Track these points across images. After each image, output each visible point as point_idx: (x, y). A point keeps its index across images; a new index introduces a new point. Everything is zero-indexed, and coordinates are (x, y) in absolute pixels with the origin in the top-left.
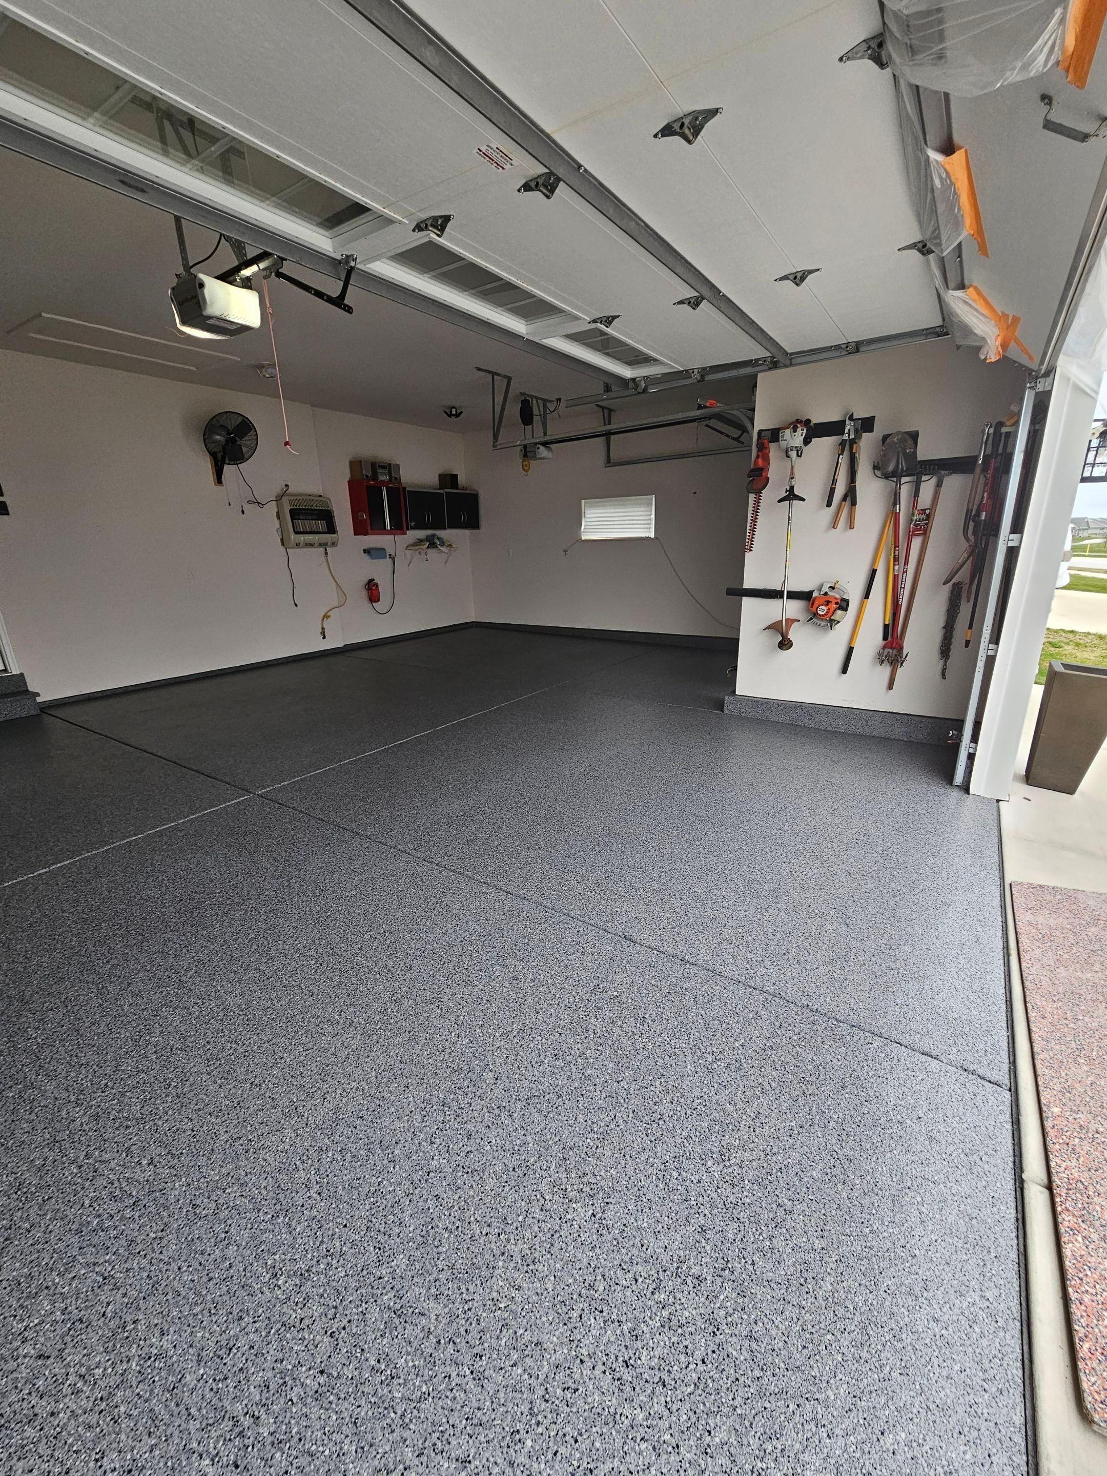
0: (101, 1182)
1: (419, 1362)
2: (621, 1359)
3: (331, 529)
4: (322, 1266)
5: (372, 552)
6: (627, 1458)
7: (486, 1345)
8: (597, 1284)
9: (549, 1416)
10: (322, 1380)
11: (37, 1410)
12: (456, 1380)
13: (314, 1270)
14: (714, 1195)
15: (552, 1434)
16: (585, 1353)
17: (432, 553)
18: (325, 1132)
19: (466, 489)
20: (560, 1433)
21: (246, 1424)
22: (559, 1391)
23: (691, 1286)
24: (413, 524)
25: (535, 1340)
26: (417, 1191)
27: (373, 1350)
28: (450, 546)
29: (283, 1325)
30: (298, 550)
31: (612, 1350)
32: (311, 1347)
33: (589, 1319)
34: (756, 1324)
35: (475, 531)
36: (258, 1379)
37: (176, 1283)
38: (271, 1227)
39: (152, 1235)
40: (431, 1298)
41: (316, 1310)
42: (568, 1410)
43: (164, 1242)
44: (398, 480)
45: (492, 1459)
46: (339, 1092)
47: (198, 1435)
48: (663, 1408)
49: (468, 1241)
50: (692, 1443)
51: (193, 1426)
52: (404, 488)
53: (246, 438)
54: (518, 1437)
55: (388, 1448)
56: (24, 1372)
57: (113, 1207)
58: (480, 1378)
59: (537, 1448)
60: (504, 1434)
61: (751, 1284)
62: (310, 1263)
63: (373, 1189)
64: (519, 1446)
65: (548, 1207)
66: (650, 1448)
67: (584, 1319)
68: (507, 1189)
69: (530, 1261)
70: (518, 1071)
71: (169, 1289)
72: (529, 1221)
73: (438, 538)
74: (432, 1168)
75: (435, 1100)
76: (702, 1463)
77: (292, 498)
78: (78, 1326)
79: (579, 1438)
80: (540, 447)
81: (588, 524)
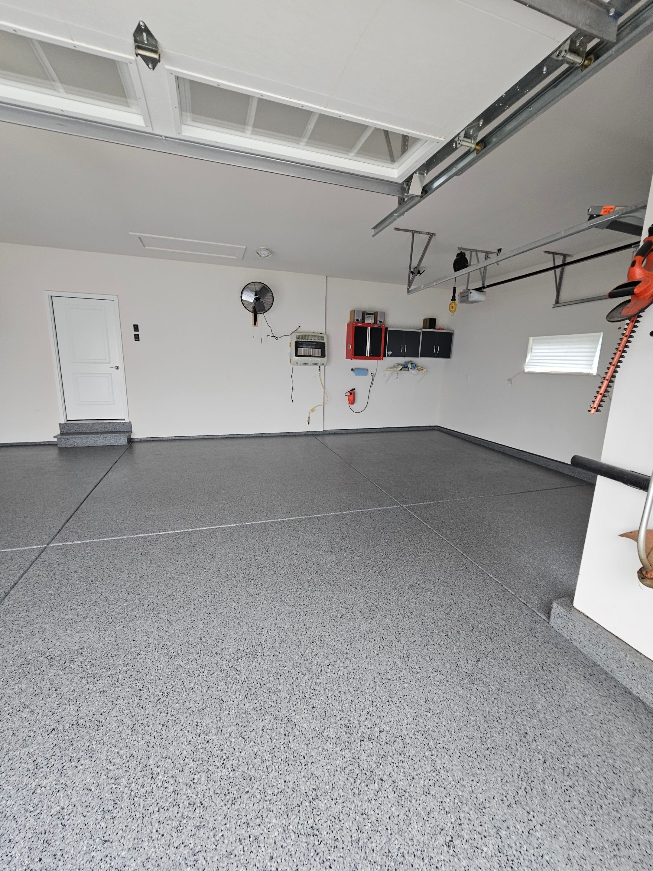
3: (323, 355)
19: (443, 329)
24: (390, 353)
28: (421, 369)
30: (299, 367)
35: (445, 359)
44: (382, 322)
52: (387, 328)
53: (266, 297)
73: (412, 363)
77: (300, 334)
80: (473, 292)
81: (532, 358)
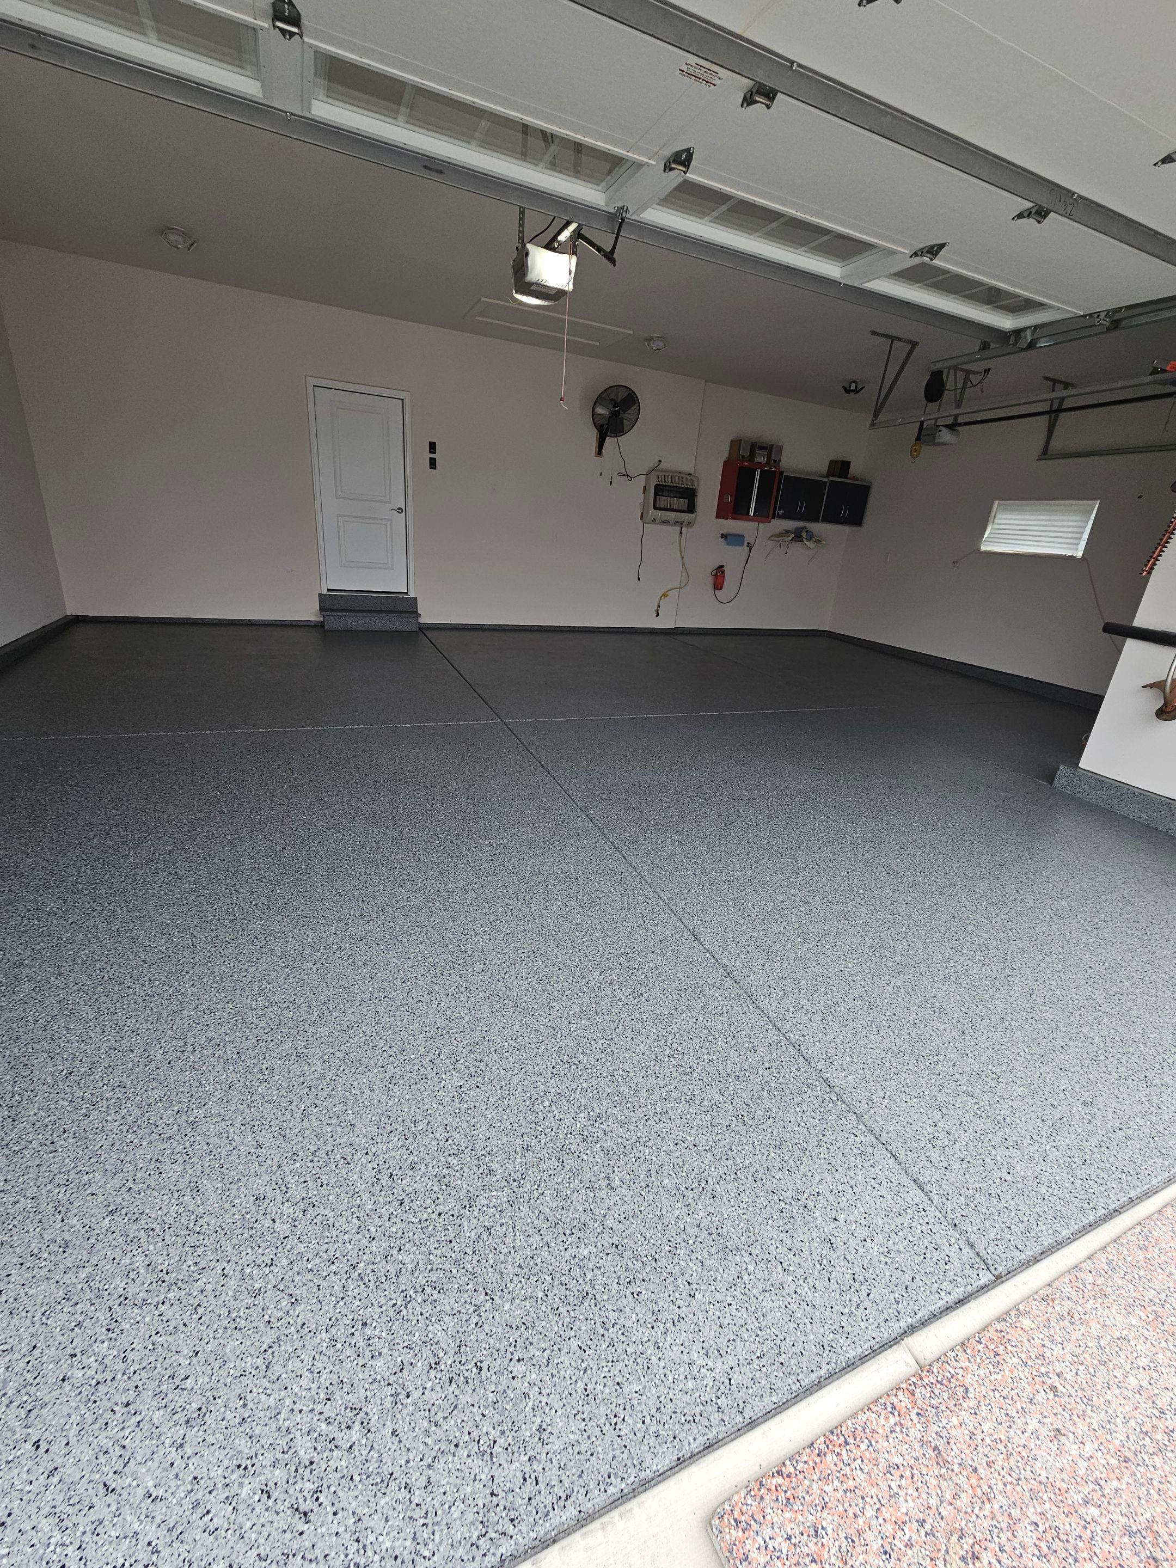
0: (228, 901)
1: (285, 1085)
2: (390, 1171)
3: (691, 509)
4: (284, 1006)
5: (728, 537)
6: (339, 1218)
7: (325, 1103)
8: (420, 1123)
9: (321, 1163)
10: (235, 1056)
11: (125, 982)
12: (293, 1107)
13: (279, 1004)
14: (561, 1135)
15: (314, 1172)
16: (374, 1150)
17: (796, 546)
18: (351, 940)
19: (857, 479)
20: (318, 1175)
21: (188, 1049)
22: (339, 1156)
23: (481, 1171)
24: (782, 513)
25: (353, 1122)
26: (369, 1002)
27: (269, 1063)
28: (818, 542)
29: (242, 1019)
30: (653, 526)
31: (390, 1163)
32: (244, 1038)
33: (395, 1137)
34: (501, 1226)
35: (856, 528)
36: (210, 1034)
37: (217, 967)
38: (279, 970)
39: (227, 939)
40: (321, 1060)
41: (263, 1024)
42: (334, 1168)
43: (229, 945)
44: (777, 463)
45: (272, 1156)
46: (380, 923)
47: (167, 1038)
48: (387, 1215)
49: (370, 1047)
50: (384, 1245)
51: (169, 1033)
52: (782, 473)
53: (628, 412)
54: (295, 1157)
55: (233, 1109)
56: (133, 963)
57: (223, 916)
58: (305, 1115)
59: (299, 1171)
60: (290, 1150)
61: (525, 1204)
62: (280, 1000)
63: (347, 985)
64: (292, 1162)
65: (436, 1062)
66: (358, 1225)
67: (392, 1134)
68: (421, 1036)
69: (393, 1082)
70: (503, 975)
71: (212, 968)
72: (416, 1061)
73: (807, 531)
74: (390, 996)
75: (431, 960)
76: (378, 1259)
77: (661, 474)
78: (167, 959)
79: (325, 1186)
80: (944, 429)
81: (994, 531)
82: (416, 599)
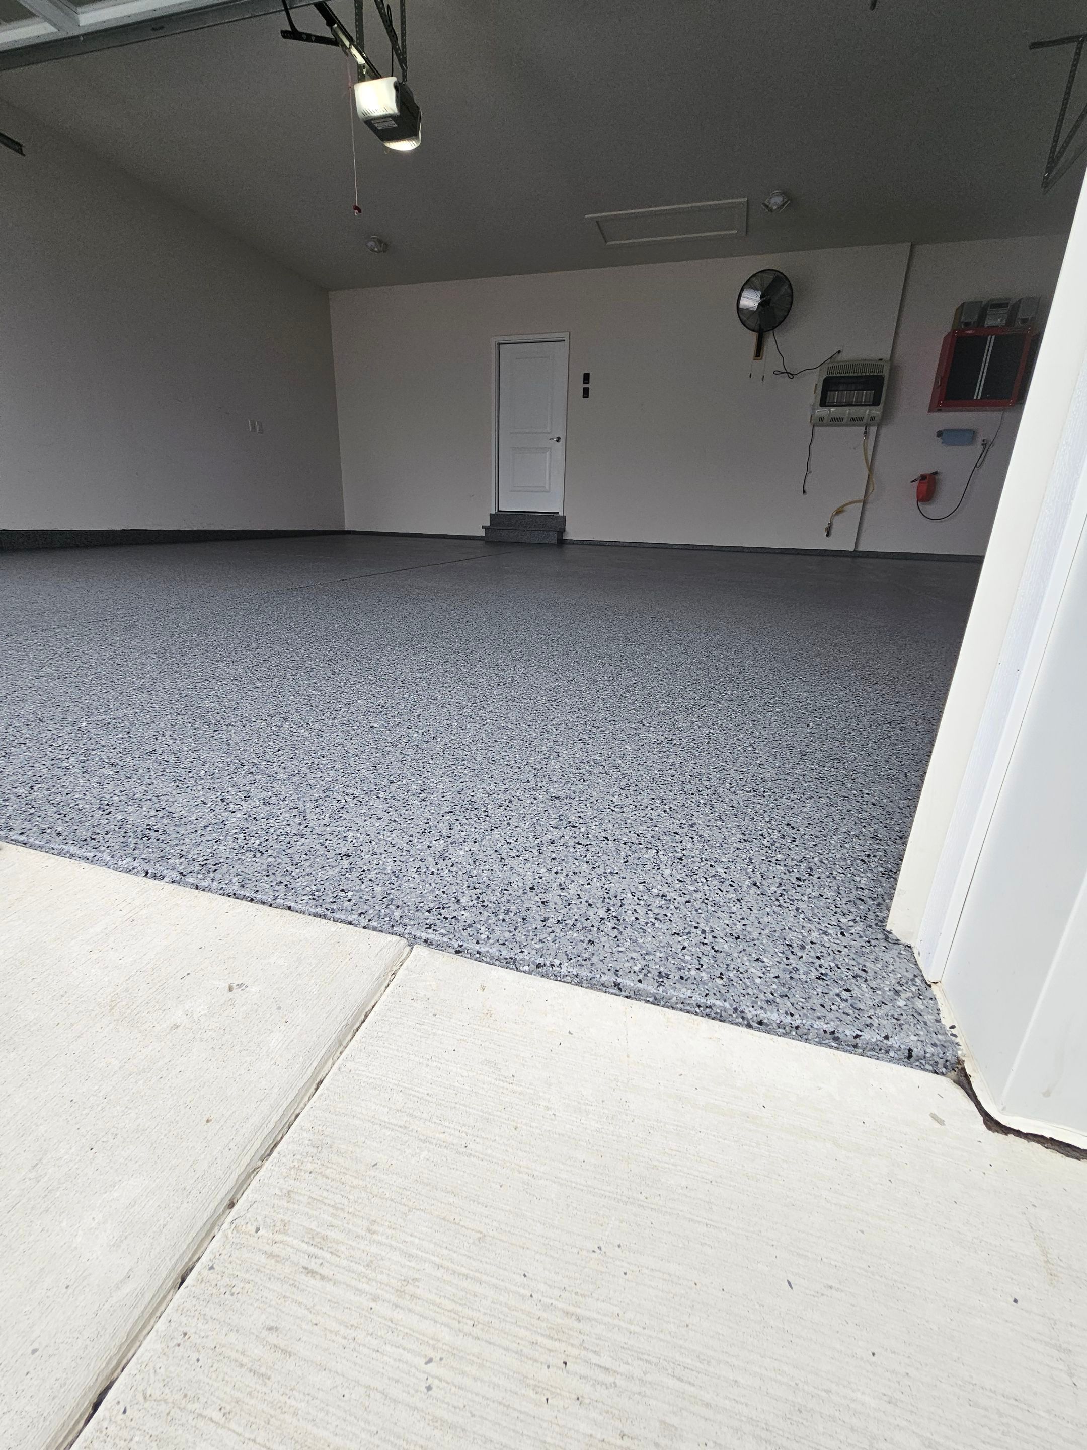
3: (877, 400)
5: (949, 434)
30: (825, 429)
44: (1028, 322)
82: (564, 517)
